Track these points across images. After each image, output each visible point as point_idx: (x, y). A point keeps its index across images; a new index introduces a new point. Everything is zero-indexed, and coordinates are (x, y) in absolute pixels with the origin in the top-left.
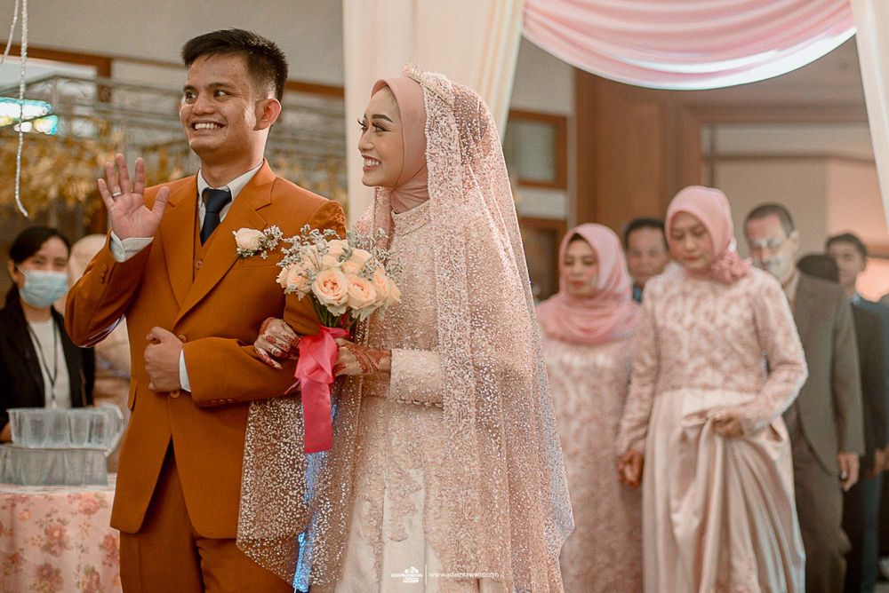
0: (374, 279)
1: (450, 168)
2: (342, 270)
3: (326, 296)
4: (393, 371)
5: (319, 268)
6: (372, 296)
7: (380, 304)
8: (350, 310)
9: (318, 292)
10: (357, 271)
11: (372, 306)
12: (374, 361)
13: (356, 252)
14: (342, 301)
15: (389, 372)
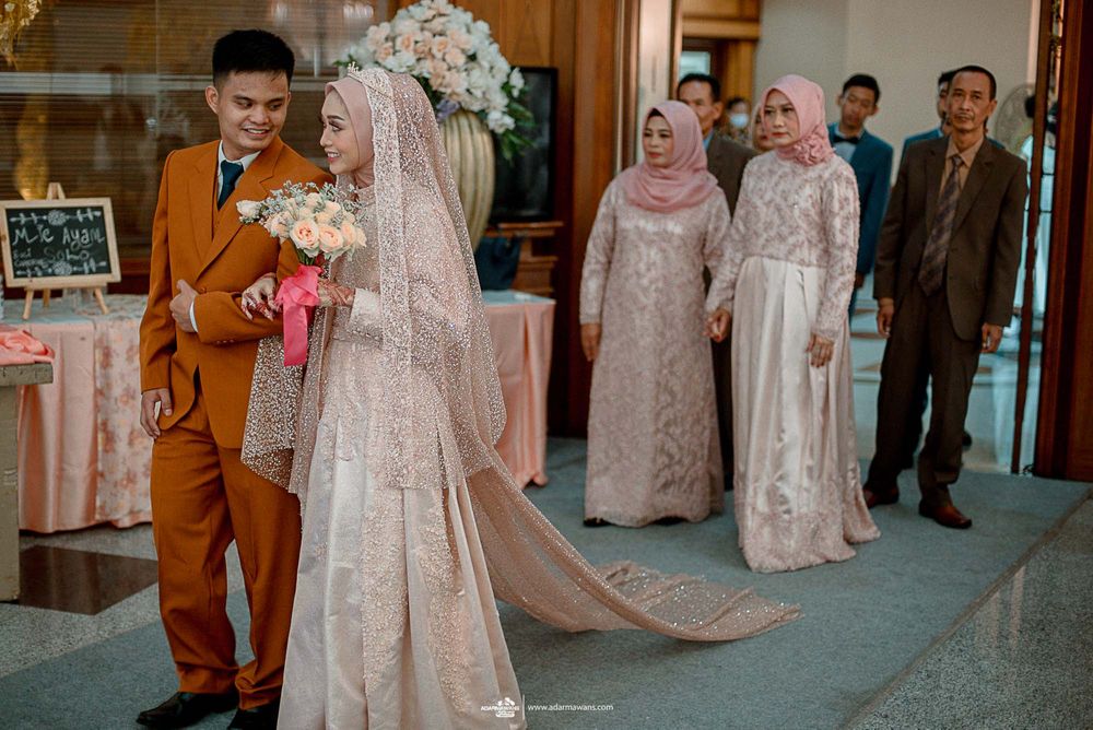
0: (343, 228)
1: (390, 152)
2: (316, 221)
3: (301, 243)
4: (355, 305)
5: (296, 218)
6: (340, 242)
7: (347, 248)
8: (321, 254)
9: (295, 239)
10: (328, 220)
11: (341, 249)
12: (343, 297)
13: (329, 203)
14: (314, 246)
15: (351, 307)
